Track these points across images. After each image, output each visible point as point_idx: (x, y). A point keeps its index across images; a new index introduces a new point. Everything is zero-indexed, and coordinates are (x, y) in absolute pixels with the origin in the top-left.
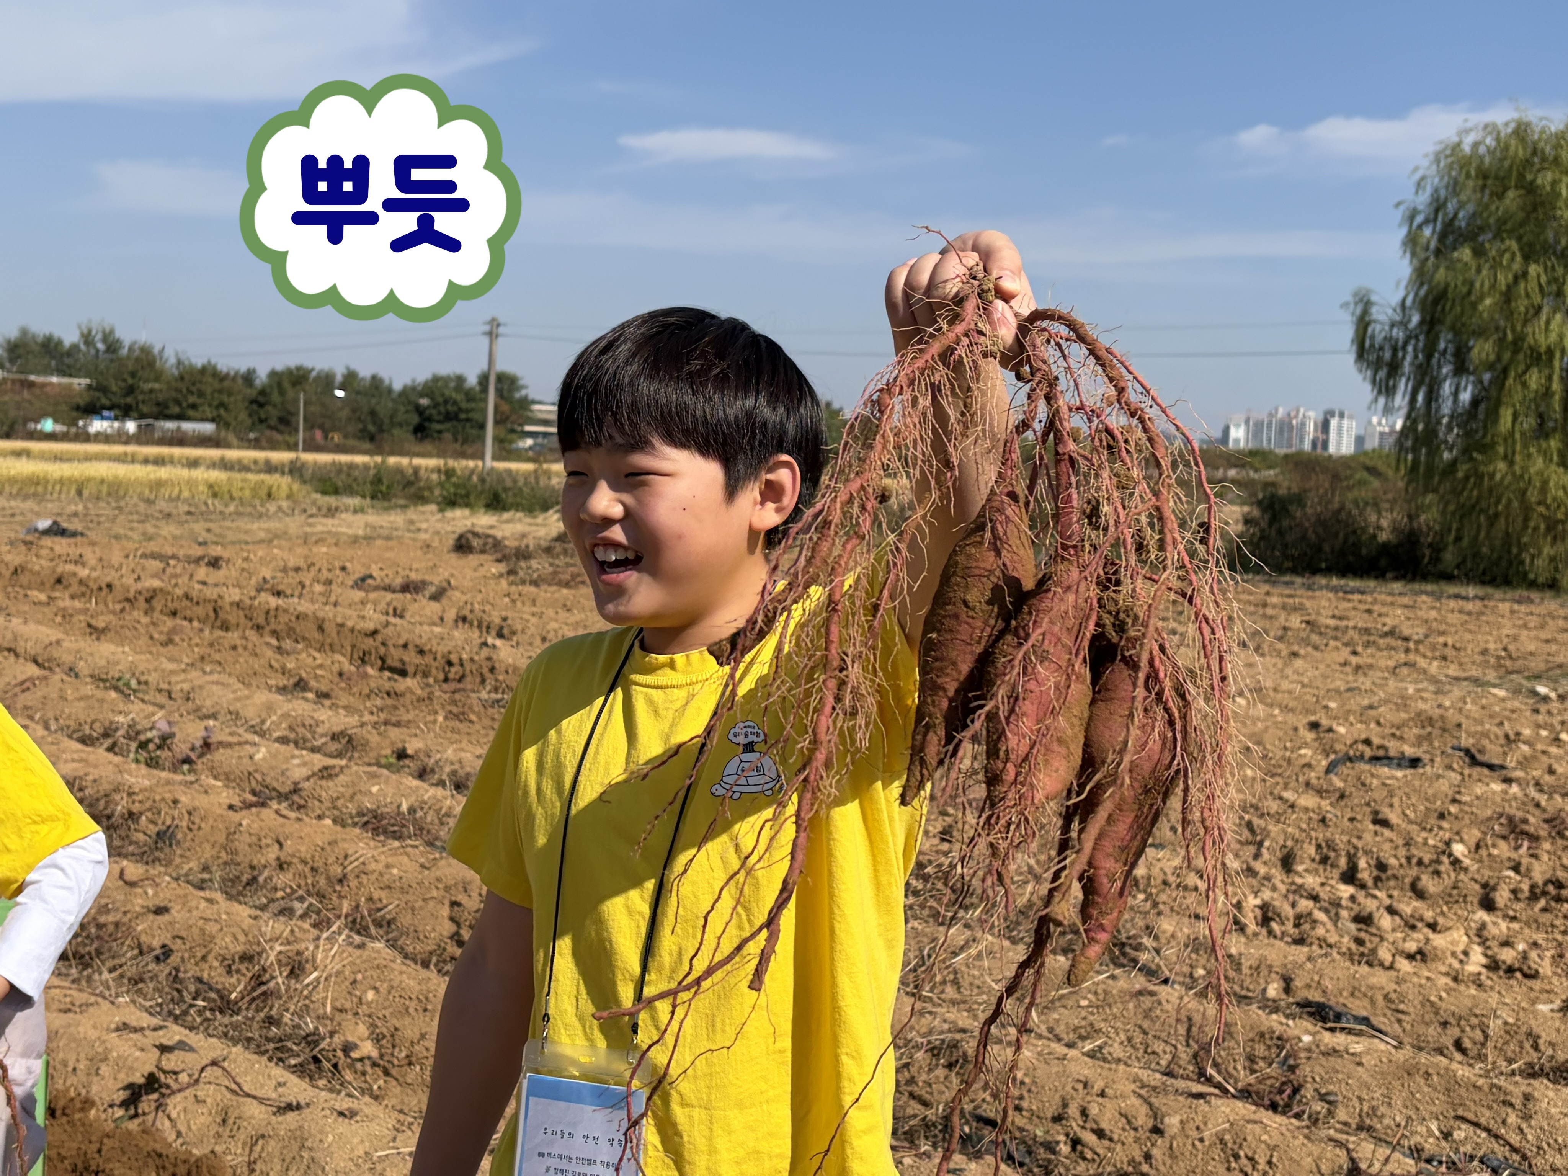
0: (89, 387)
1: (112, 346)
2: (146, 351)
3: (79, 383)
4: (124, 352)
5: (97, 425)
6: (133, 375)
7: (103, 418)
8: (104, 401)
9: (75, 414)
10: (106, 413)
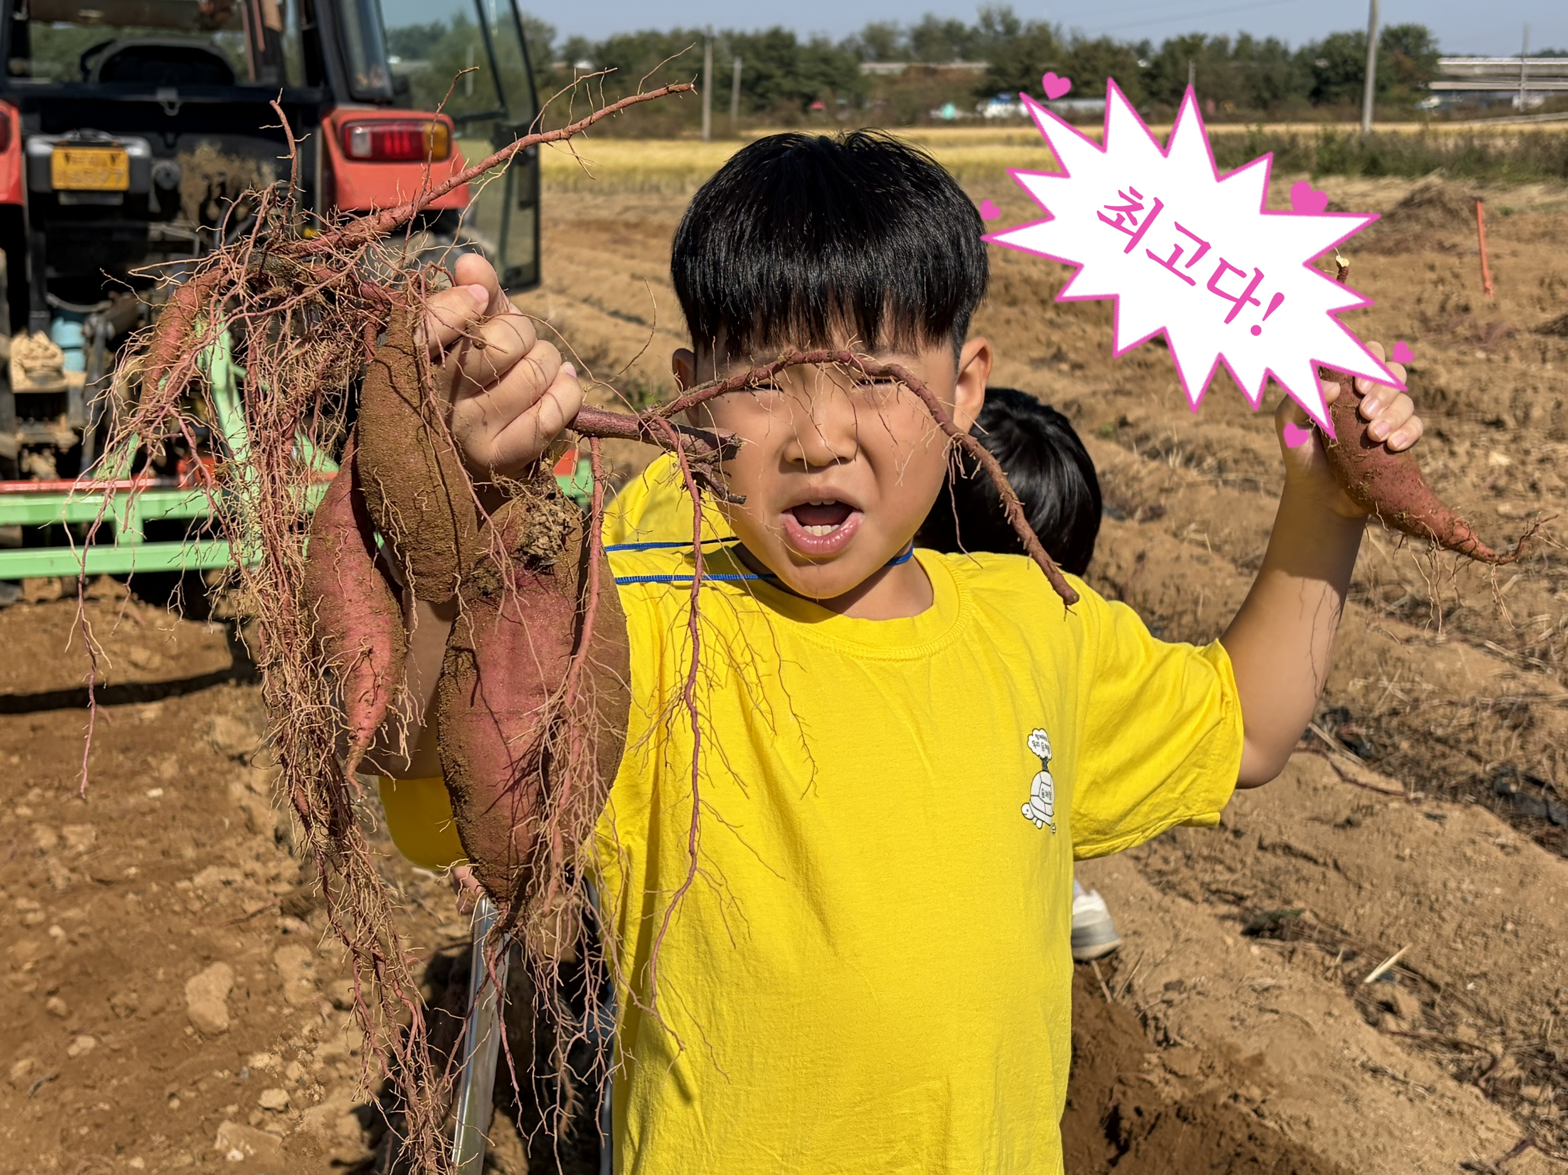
0: (989, 71)
1: (1011, 26)
2: (1043, 29)
3: (979, 67)
4: (1021, 32)
5: (994, 109)
6: (1030, 54)
7: (1001, 101)
8: (1003, 84)
9: (974, 99)
10: (1004, 96)
